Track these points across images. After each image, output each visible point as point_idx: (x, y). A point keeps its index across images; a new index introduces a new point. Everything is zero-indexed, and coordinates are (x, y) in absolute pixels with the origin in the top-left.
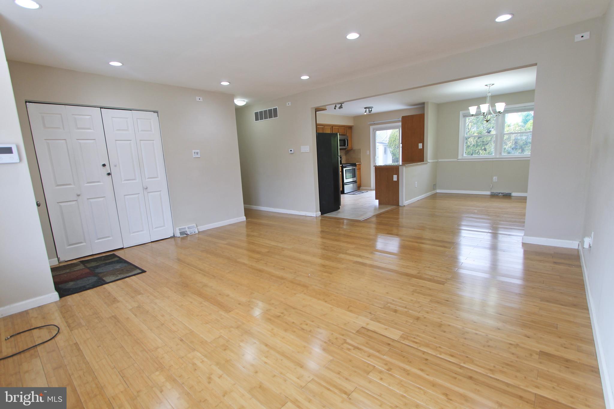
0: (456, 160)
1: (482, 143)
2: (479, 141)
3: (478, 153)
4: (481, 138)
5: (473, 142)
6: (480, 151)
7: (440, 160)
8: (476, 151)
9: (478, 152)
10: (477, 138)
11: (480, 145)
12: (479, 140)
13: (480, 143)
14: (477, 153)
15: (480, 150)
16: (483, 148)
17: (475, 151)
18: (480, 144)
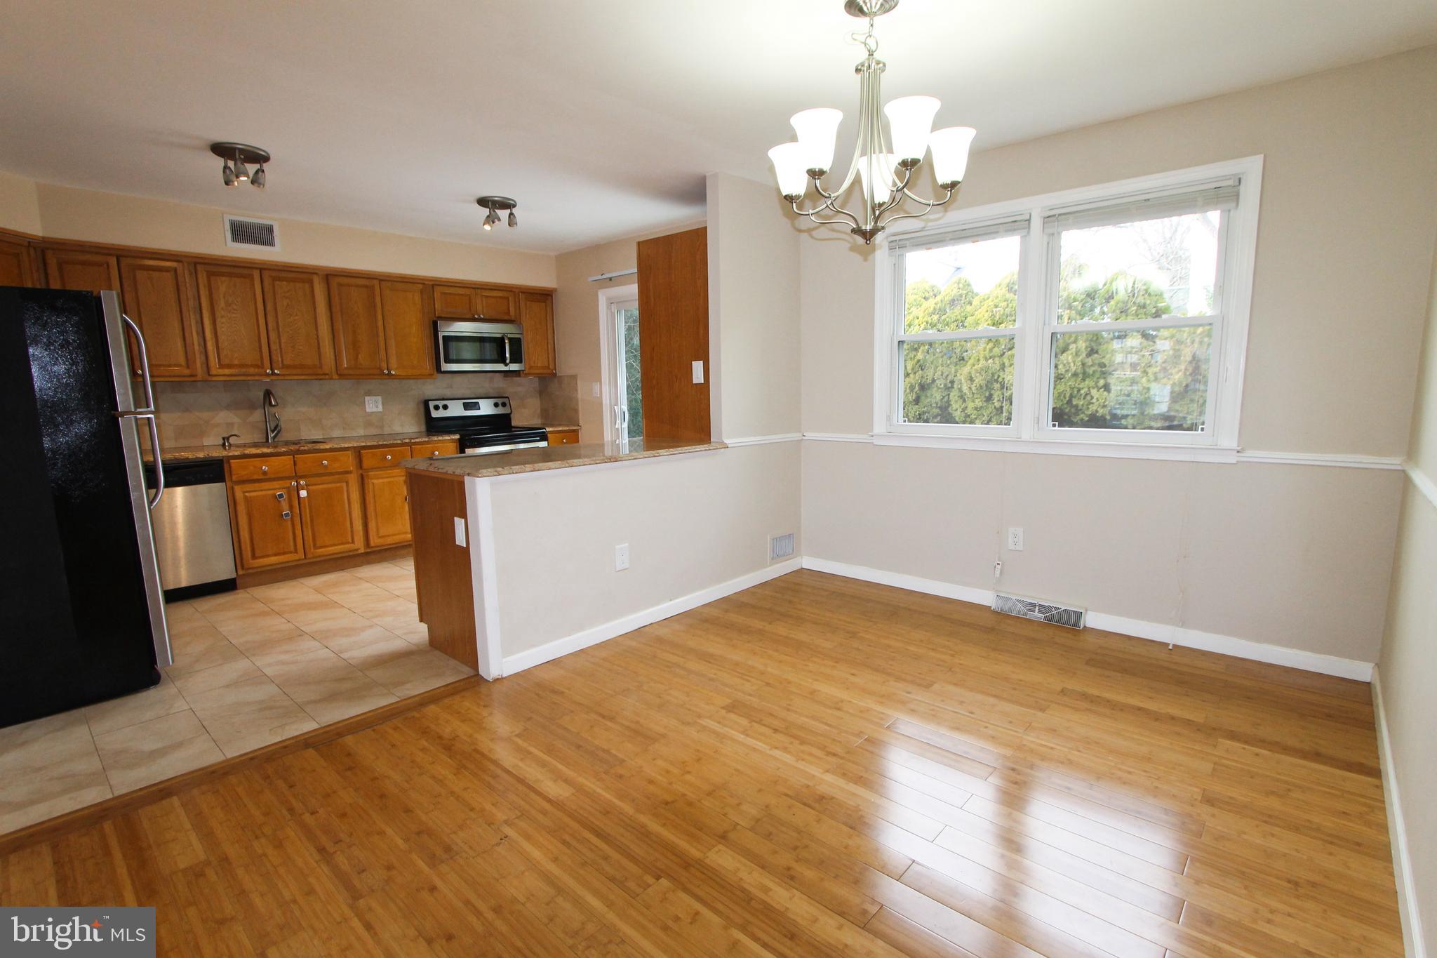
0: (862, 438)
1: (1100, 369)
2: (1089, 361)
3: (1088, 398)
4: (1096, 355)
5: (1072, 364)
6: (1094, 392)
7: (810, 435)
8: (1082, 392)
9: (1087, 394)
10: (1084, 355)
11: (1092, 375)
12: (1090, 359)
13: (1093, 369)
14: (1084, 398)
15: (1093, 388)
16: (1102, 382)
17: (1079, 390)
18: (1094, 372)
